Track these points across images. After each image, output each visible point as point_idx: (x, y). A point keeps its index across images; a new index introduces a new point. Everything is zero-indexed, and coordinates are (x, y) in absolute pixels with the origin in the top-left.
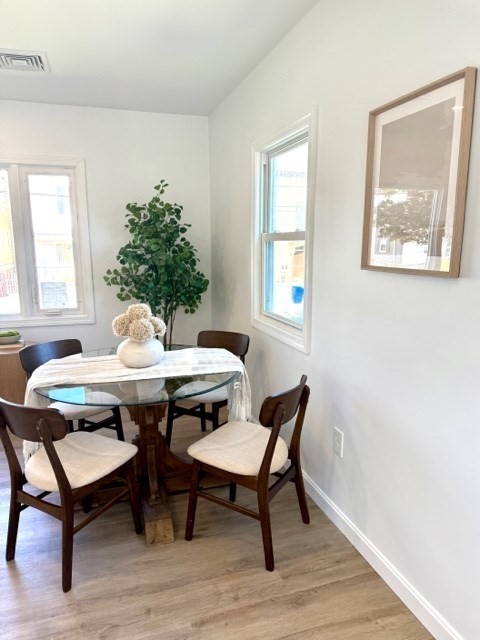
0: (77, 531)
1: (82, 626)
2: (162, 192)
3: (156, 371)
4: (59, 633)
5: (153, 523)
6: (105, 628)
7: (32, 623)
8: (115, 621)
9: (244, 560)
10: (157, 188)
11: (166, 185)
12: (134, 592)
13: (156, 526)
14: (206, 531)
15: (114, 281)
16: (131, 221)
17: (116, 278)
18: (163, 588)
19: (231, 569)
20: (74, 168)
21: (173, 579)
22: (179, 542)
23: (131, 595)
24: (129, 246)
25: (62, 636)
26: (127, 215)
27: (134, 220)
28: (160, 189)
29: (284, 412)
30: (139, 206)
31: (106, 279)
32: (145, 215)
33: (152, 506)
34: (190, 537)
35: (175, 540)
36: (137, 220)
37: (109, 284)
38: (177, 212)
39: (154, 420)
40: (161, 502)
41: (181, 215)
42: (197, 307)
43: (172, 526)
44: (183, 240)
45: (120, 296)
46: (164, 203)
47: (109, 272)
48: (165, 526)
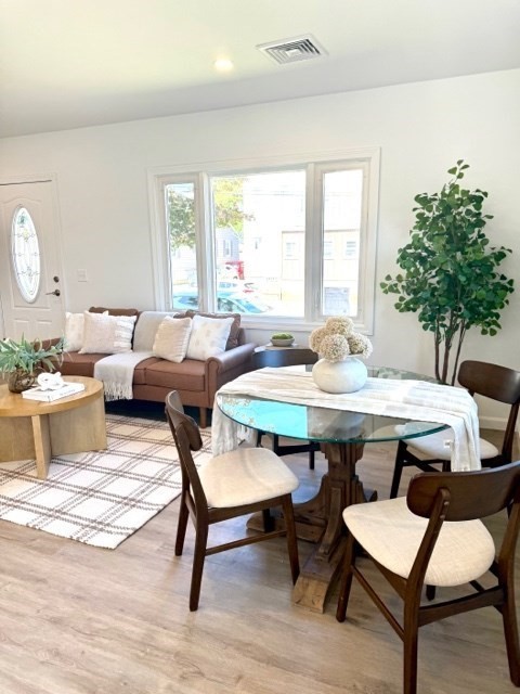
0: (210, 554)
1: (177, 654)
2: (460, 176)
3: (343, 400)
4: (157, 648)
5: (306, 581)
6: (191, 670)
7: (147, 625)
8: (204, 668)
9: (385, 685)
10: (453, 171)
11: (466, 166)
12: (243, 647)
13: (308, 585)
14: (367, 621)
15: (393, 289)
16: (420, 216)
17: (396, 285)
18: (271, 661)
19: (359, 686)
20: (369, 159)
21: (289, 658)
22: (327, 616)
23: (238, 649)
24: (409, 247)
25: (156, 652)
26: (415, 209)
27: (424, 214)
28: (457, 173)
29: (446, 503)
30: (429, 196)
31: (383, 285)
32: (437, 208)
33: (317, 561)
34: (342, 618)
35: (324, 612)
36: (427, 214)
37: (386, 292)
38: (477, 200)
39: (344, 459)
40: (327, 560)
41: (483, 203)
42: (499, 326)
43: (323, 595)
44: (481, 236)
45: (397, 306)
46: (461, 189)
47: (388, 278)
48: (316, 590)
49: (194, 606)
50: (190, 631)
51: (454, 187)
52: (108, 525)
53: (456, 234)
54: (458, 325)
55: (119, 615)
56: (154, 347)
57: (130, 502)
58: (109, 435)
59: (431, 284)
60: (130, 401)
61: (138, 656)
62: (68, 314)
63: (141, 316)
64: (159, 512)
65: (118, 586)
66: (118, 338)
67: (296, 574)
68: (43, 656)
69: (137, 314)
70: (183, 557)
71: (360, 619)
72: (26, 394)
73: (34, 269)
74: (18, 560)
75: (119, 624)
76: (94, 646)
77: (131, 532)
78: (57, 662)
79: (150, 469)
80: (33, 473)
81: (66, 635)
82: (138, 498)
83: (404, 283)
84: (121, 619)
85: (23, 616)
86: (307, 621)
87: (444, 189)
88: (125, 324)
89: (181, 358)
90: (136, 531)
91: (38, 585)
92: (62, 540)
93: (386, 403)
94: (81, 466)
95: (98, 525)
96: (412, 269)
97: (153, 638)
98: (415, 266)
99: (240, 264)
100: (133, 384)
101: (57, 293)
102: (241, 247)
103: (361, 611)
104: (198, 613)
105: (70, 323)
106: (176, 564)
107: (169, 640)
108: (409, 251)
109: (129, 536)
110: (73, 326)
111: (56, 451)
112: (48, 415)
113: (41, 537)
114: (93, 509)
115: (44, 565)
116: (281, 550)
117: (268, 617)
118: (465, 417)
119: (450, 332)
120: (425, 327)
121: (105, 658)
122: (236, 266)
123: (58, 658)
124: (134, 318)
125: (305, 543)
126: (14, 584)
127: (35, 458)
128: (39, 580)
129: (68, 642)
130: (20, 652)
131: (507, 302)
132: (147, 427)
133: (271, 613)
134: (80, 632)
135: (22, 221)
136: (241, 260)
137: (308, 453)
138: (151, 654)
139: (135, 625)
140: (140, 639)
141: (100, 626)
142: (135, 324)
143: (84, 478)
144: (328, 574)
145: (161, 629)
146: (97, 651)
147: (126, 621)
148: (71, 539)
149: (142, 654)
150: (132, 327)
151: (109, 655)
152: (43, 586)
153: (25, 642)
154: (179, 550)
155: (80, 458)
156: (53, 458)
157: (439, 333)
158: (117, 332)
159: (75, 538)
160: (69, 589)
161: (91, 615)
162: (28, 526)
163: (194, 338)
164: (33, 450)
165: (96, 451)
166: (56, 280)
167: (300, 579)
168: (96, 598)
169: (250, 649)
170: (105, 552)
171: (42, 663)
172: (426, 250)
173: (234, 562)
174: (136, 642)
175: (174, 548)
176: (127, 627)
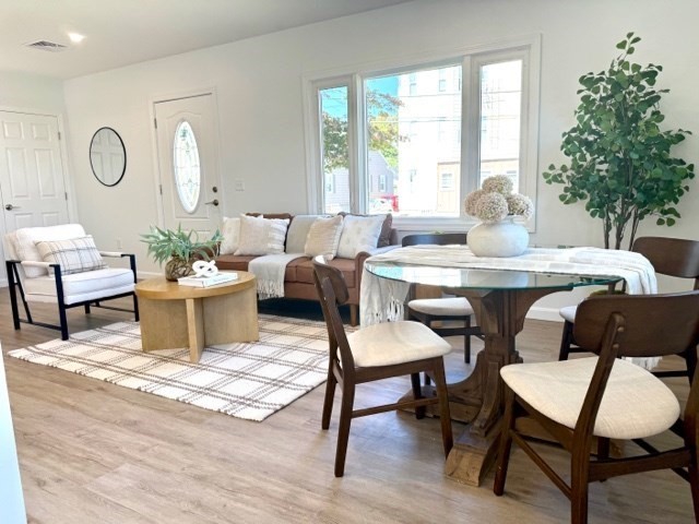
1: (320, 513)
2: (631, 51)
4: (300, 507)
5: (460, 453)
10: (622, 45)
11: (637, 40)
12: (391, 512)
13: (462, 457)
14: (528, 496)
15: (557, 179)
16: (585, 99)
17: (560, 175)
20: (528, 47)
23: (385, 512)
24: (574, 130)
25: (300, 510)
26: (580, 92)
27: (590, 96)
28: (627, 48)
29: (620, 329)
30: (596, 76)
31: (546, 175)
32: (605, 88)
33: (472, 435)
34: (499, 491)
35: (480, 486)
36: (594, 96)
37: (549, 182)
38: (651, 76)
39: (502, 328)
40: (483, 434)
41: (656, 78)
42: (678, 215)
43: (479, 467)
44: (656, 113)
45: (562, 198)
46: (631, 65)
47: (552, 167)
48: (471, 463)
49: (339, 472)
50: (335, 494)
51: (624, 64)
52: (256, 401)
53: (626, 115)
54: (630, 214)
55: (264, 476)
56: (306, 247)
57: (278, 383)
58: (261, 330)
59: (599, 171)
60: (282, 298)
61: (281, 513)
62: (225, 219)
63: (294, 220)
64: (308, 392)
65: (262, 452)
66: (272, 239)
67: (448, 446)
68: (185, 506)
69: (291, 218)
70: (330, 431)
71: (521, 494)
72: (182, 281)
73: (194, 182)
74: (166, 427)
75: (262, 484)
76: (236, 501)
77: (278, 407)
78: (198, 512)
79: (299, 357)
80: (187, 358)
81: (208, 490)
82: (286, 381)
83: (569, 173)
84: (265, 480)
85: (168, 472)
86: (461, 493)
87: (612, 66)
88: (279, 227)
89: (332, 256)
90: (283, 407)
91: (184, 448)
92: (210, 412)
93: (549, 262)
94: (233, 354)
95: (245, 401)
96: (578, 155)
97: (295, 498)
98: (581, 151)
99: (394, 198)
100: (285, 282)
101: (216, 204)
102: (395, 182)
103: (522, 487)
104: (344, 479)
105: (227, 226)
106: (323, 437)
107: (313, 501)
108: (573, 134)
109: (276, 411)
110: (230, 229)
111: (209, 341)
112: (202, 299)
113: (190, 410)
114: (242, 388)
115: (191, 432)
116: (433, 430)
117: (418, 487)
118: (642, 272)
119: (622, 220)
120: (593, 215)
121: (248, 512)
122: (391, 201)
123: (199, 509)
124: (288, 221)
125: (459, 425)
126: (161, 446)
127: (188, 347)
128: (185, 444)
129: (211, 496)
130: (163, 501)
131: (687, 188)
132: (298, 324)
133: (422, 484)
134: (222, 488)
135: (184, 135)
136: (395, 194)
137: (463, 337)
138: (293, 511)
139: (279, 485)
140: (281, 497)
141: (242, 484)
142: (288, 227)
143: (235, 363)
144: (485, 447)
145: (306, 491)
146: (239, 505)
147: (270, 482)
148: (219, 412)
149: (284, 511)
150: (285, 229)
151: (250, 509)
152: (190, 449)
153: (169, 494)
154: (326, 425)
155: (231, 347)
156: (206, 346)
157: (609, 219)
158: (271, 234)
159: (222, 411)
160: (215, 453)
161: (236, 475)
162: (178, 400)
163: (345, 237)
164: (187, 338)
165: (248, 342)
166: (215, 190)
167: (453, 451)
168: (241, 461)
169: (398, 513)
170: (253, 424)
171: (184, 512)
172: (593, 132)
173: (382, 437)
174: (279, 500)
175: (321, 423)
176: (270, 487)
